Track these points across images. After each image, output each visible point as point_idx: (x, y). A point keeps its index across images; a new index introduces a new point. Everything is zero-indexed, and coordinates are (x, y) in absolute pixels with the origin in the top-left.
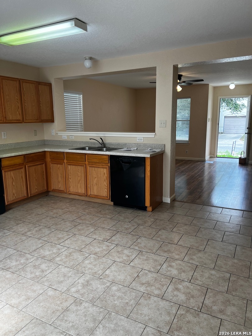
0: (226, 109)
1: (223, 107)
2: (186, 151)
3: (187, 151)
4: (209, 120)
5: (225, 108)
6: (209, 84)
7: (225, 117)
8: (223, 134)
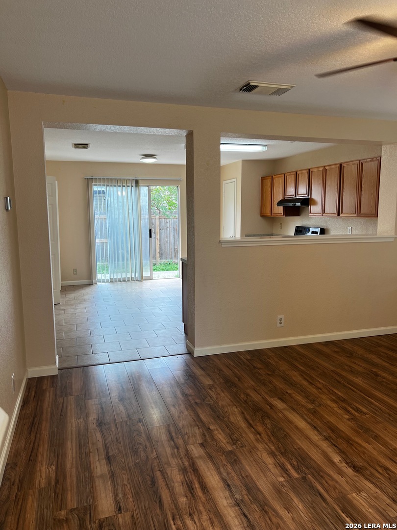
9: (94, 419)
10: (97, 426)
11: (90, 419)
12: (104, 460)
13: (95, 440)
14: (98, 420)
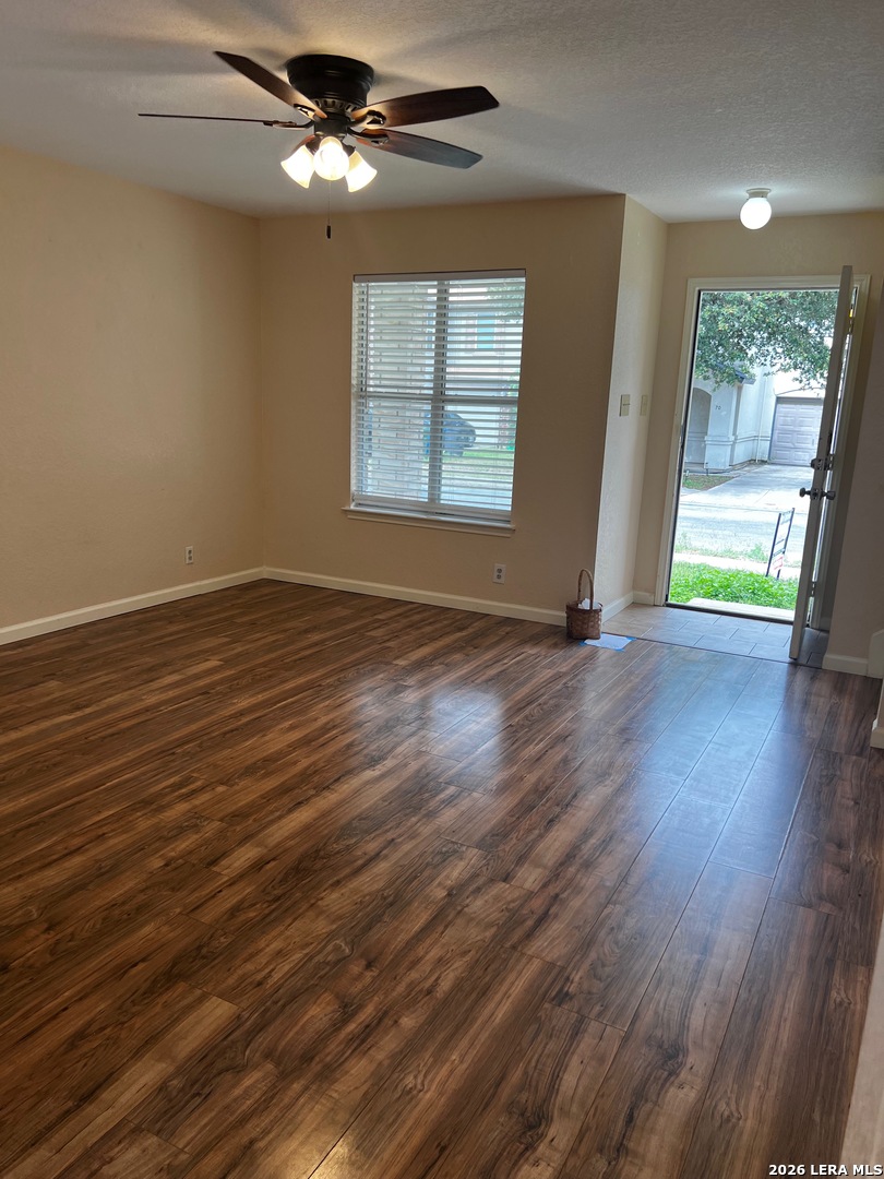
0: (778, 366)
1: (769, 358)
2: (498, 566)
3: (500, 571)
4: (624, 404)
5: (775, 361)
6: (622, 196)
7: (780, 400)
8: (767, 467)
9: (681, 1086)
10: (686, 1053)
11: (693, 1095)
12: (715, 951)
13: (713, 1011)
14: (670, 1075)
